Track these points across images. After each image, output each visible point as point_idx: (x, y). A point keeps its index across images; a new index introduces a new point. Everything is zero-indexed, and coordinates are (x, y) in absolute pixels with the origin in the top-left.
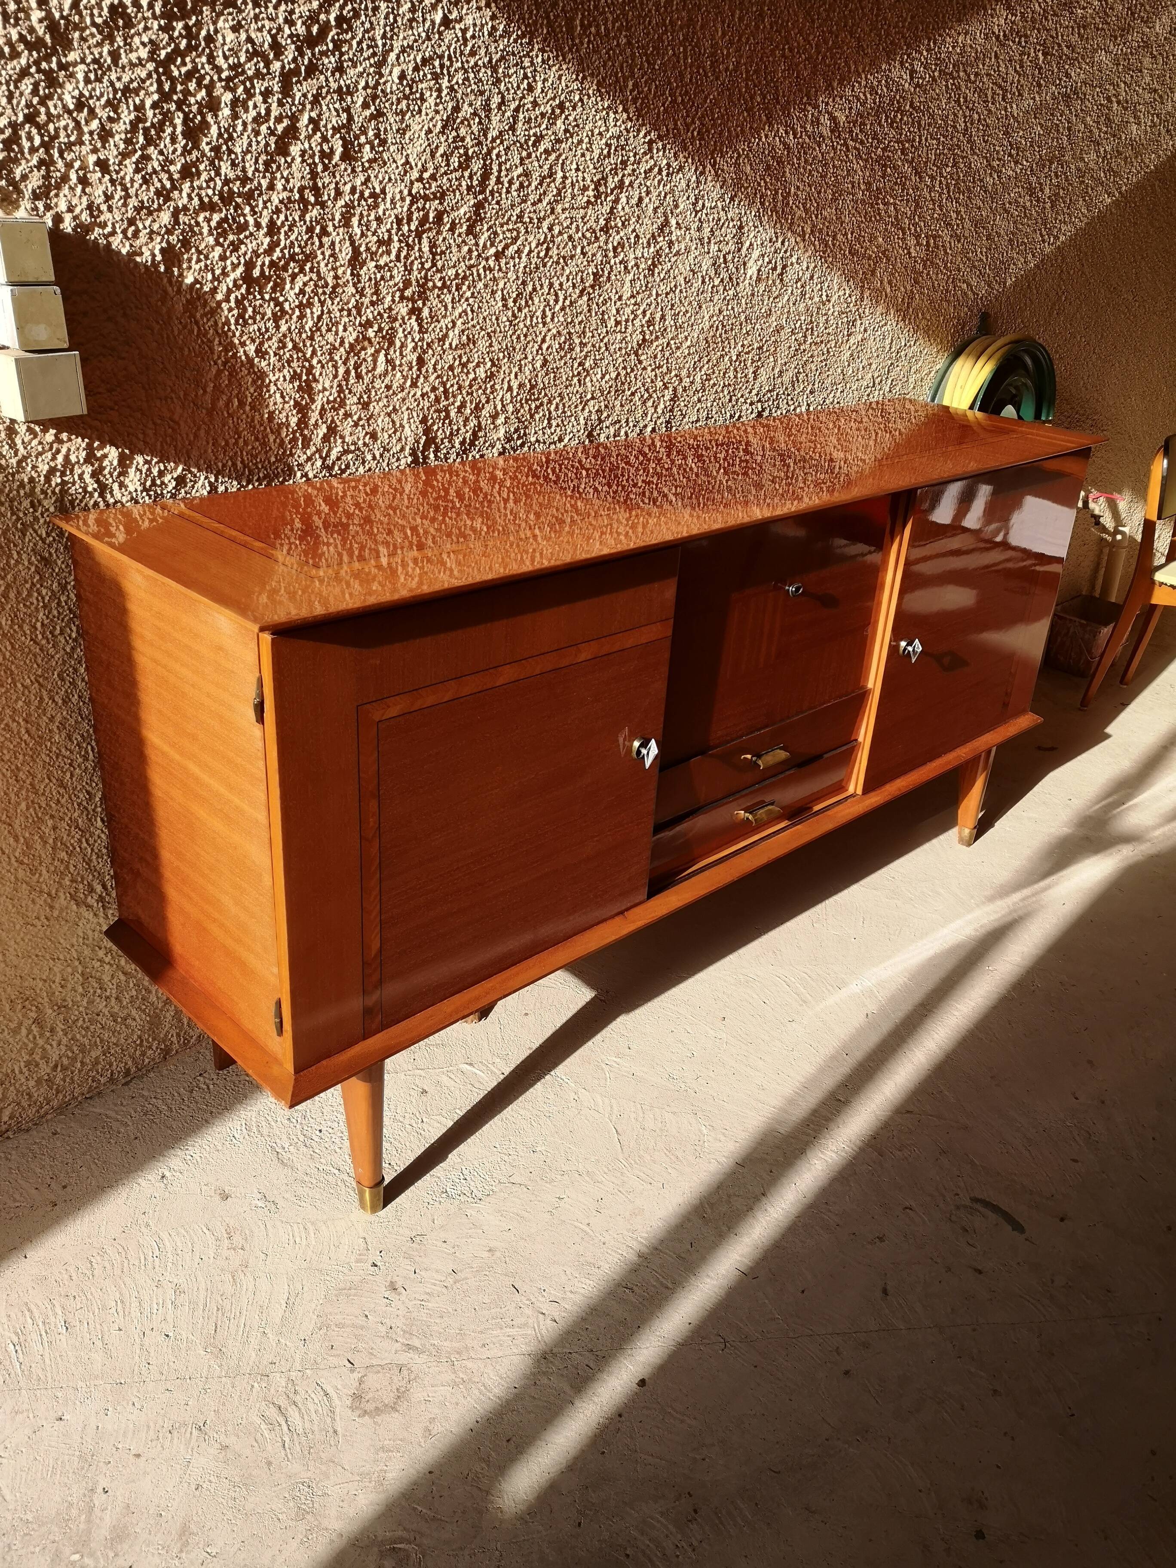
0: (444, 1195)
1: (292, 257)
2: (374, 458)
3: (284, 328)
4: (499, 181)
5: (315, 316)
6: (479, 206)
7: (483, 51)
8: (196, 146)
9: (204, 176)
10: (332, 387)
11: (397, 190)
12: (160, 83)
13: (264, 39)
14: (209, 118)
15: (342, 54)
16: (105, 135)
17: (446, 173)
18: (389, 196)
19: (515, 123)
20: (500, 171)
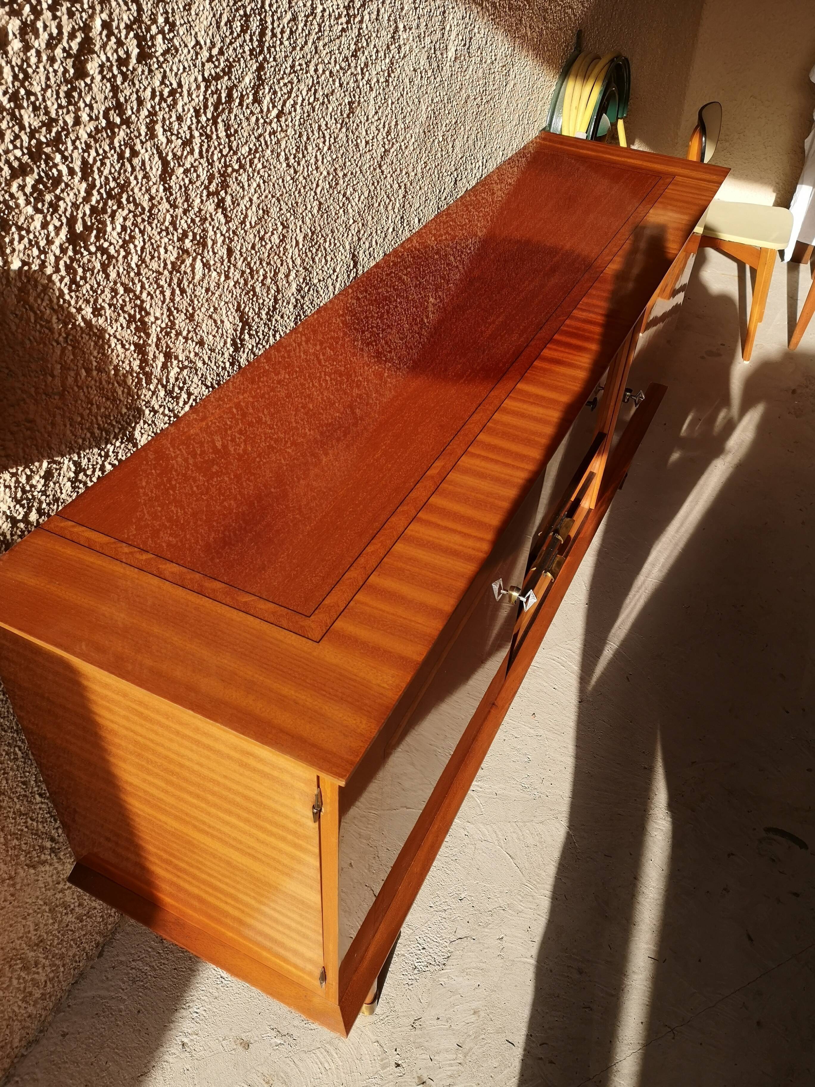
0: (416, 972)
1: (109, 195)
2: (204, 363)
5: (139, 249)
6: (261, 68)
10: (162, 314)
11: (192, 79)
17: (231, 43)
18: (185, 88)
20: (273, 22)
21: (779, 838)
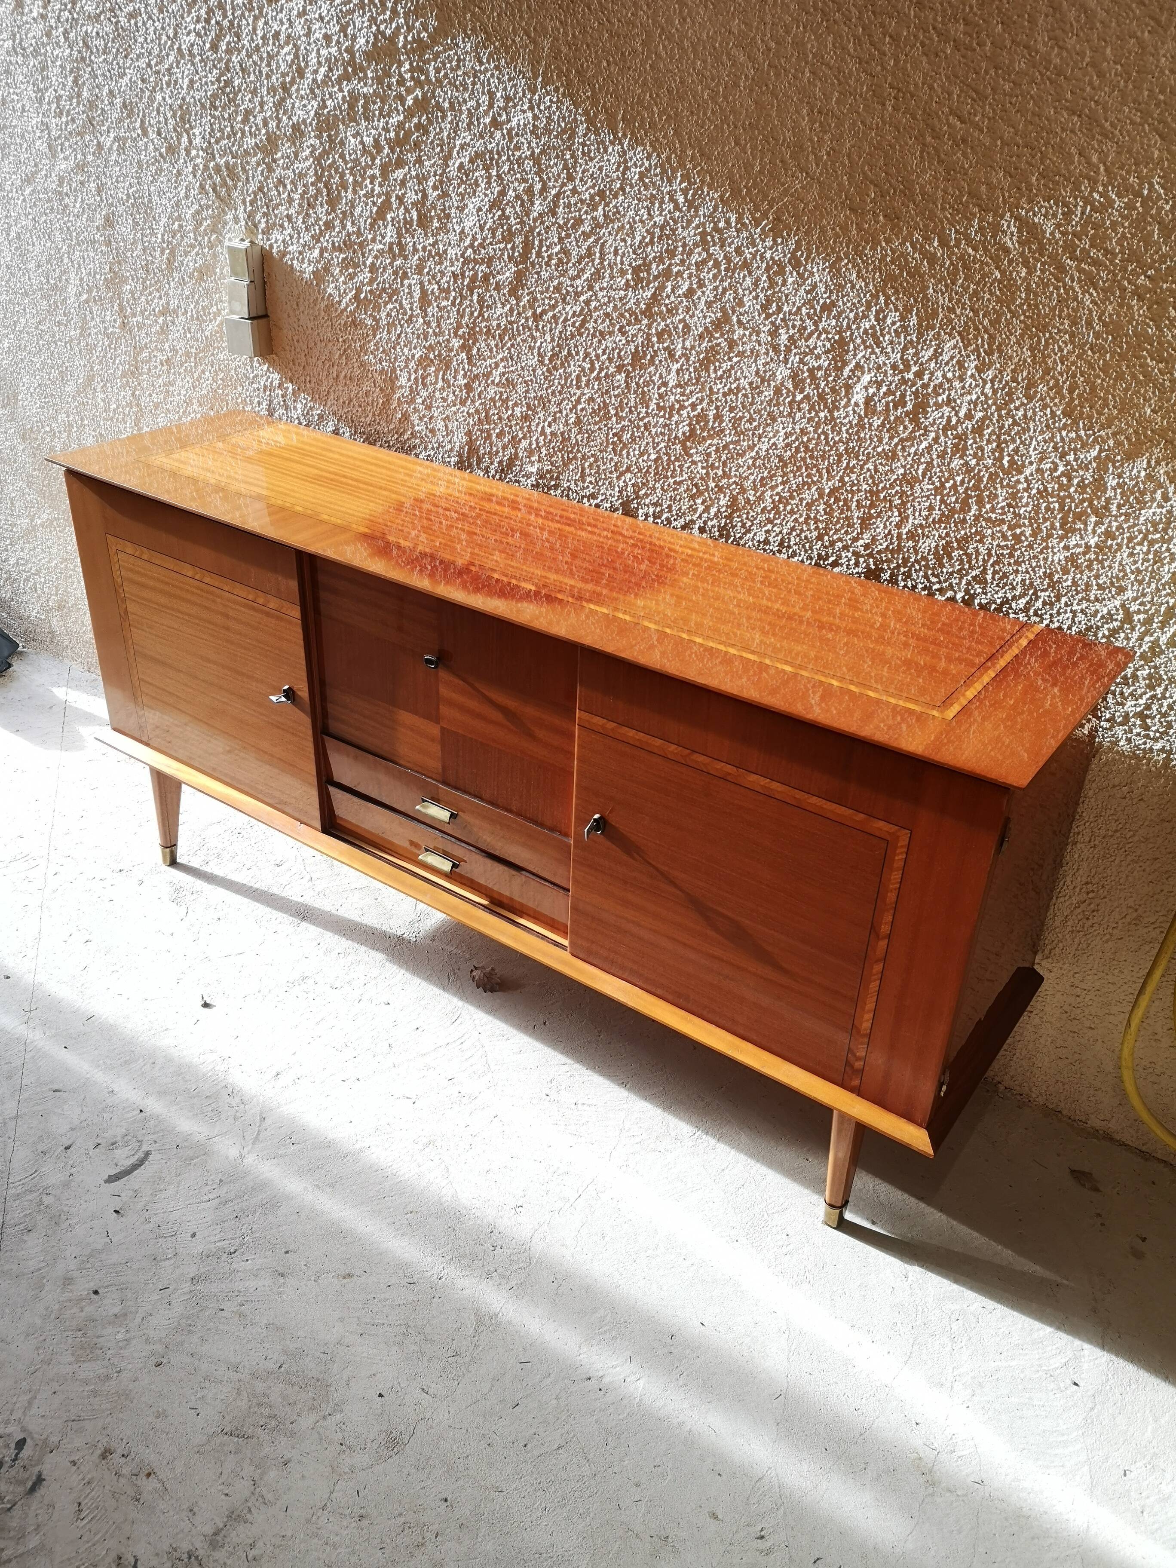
2: (433, 449)
3: (378, 337)
4: (539, 254)
7: (526, 145)
8: (334, 210)
9: (337, 229)
12: (316, 171)
13: (369, 141)
14: (342, 193)
15: (420, 151)
16: (290, 200)
17: (491, 243)
19: (555, 207)
21: (133, 1160)
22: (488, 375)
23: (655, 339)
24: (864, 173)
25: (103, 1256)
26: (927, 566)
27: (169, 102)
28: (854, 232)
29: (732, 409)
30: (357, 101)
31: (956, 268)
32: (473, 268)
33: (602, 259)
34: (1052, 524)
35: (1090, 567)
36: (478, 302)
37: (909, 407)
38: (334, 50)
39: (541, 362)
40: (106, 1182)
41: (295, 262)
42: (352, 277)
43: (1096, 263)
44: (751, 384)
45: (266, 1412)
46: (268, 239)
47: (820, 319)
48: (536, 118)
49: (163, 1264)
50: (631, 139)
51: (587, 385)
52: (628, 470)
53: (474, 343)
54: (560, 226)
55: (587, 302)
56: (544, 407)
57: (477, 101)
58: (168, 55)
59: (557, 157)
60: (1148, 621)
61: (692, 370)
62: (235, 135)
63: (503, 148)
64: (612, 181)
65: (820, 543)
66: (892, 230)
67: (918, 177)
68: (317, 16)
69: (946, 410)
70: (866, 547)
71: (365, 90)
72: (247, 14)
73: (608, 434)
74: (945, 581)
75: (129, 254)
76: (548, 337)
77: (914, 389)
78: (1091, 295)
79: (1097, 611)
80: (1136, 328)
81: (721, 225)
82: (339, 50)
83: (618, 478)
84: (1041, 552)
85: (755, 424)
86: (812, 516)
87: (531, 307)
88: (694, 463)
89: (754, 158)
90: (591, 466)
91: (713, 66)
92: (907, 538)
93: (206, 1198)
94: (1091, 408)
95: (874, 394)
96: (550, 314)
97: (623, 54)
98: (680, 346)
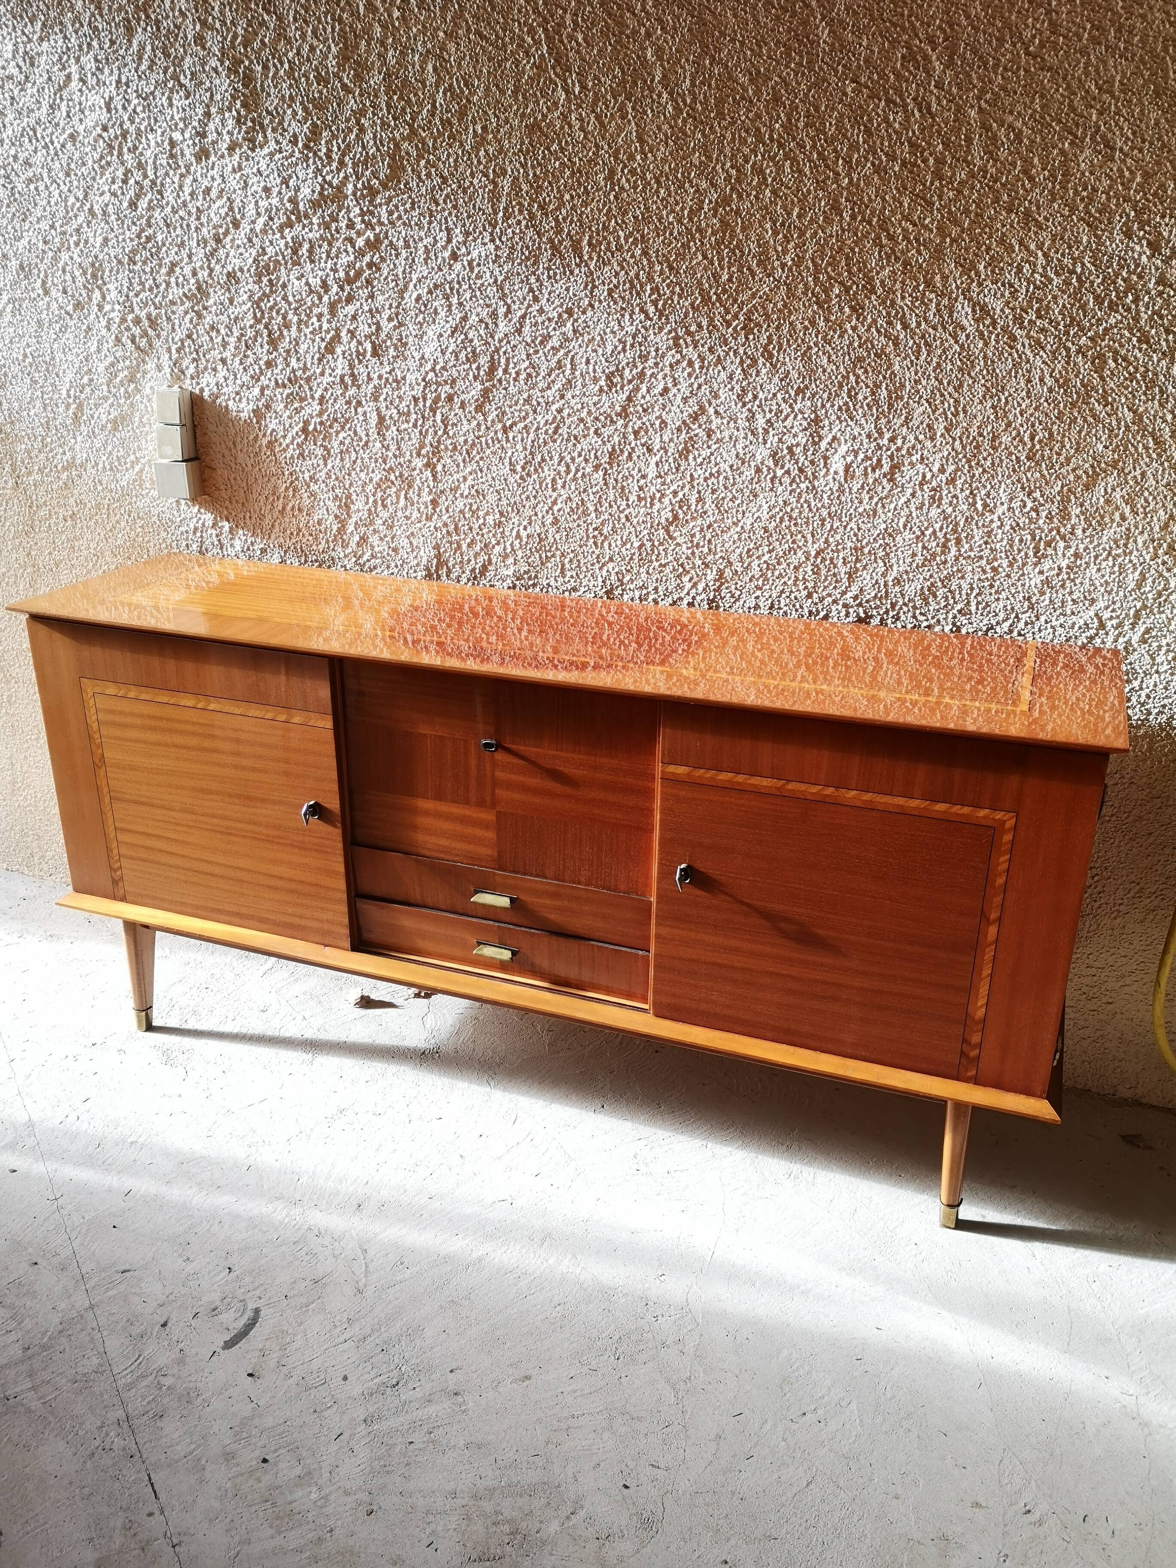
1: (336, 420)
2: (396, 566)
3: (329, 466)
4: (506, 371)
7: (488, 274)
8: (276, 349)
9: (280, 367)
12: (255, 314)
13: (315, 282)
14: (285, 333)
15: (373, 287)
16: (225, 344)
17: (455, 366)
18: (408, 382)
19: (522, 327)
20: (507, 365)
21: (243, 1321)
22: (454, 490)
23: (632, 437)
24: (827, 273)
25: (256, 1422)
26: (915, 608)
27: (79, 260)
28: (822, 324)
29: (714, 491)
30: (301, 245)
31: (919, 346)
32: (436, 391)
33: (573, 369)
34: (1026, 554)
35: (1063, 586)
36: (443, 421)
37: (886, 468)
38: (275, 201)
39: (514, 471)
40: (224, 1348)
41: (231, 403)
42: (297, 411)
43: (1043, 330)
44: (731, 466)
45: (506, 1528)
46: (198, 384)
47: (795, 401)
48: (497, 248)
49: (327, 1413)
50: (598, 261)
51: (563, 487)
52: (611, 559)
53: (438, 461)
54: (527, 344)
55: (559, 411)
56: (518, 511)
57: (435, 238)
58: (76, 216)
59: (522, 282)
60: (1120, 625)
61: (671, 460)
62: (157, 287)
63: (463, 279)
64: (580, 299)
65: (810, 601)
66: (857, 319)
67: (878, 273)
68: (255, 170)
69: (921, 468)
70: (855, 598)
71: (311, 235)
72: (171, 173)
73: (587, 530)
74: (933, 618)
75: (25, 413)
76: (519, 447)
77: (889, 453)
78: (1041, 357)
79: (1074, 624)
80: (1082, 380)
81: (693, 328)
82: (281, 200)
83: (600, 569)
84: (1019, 580)
85: (737, 502)
86: (801, 577)
87: (500, 421)
88: (678, 544)
89: (722, 269)
90: (571, 561)
91: (676, 193)
92: (894, 585)
93: (341, 1339)
94: (1051, 450)
95: (853, 462)
96: (522, 425)
97: (586, 188)
98: (658, 440)
